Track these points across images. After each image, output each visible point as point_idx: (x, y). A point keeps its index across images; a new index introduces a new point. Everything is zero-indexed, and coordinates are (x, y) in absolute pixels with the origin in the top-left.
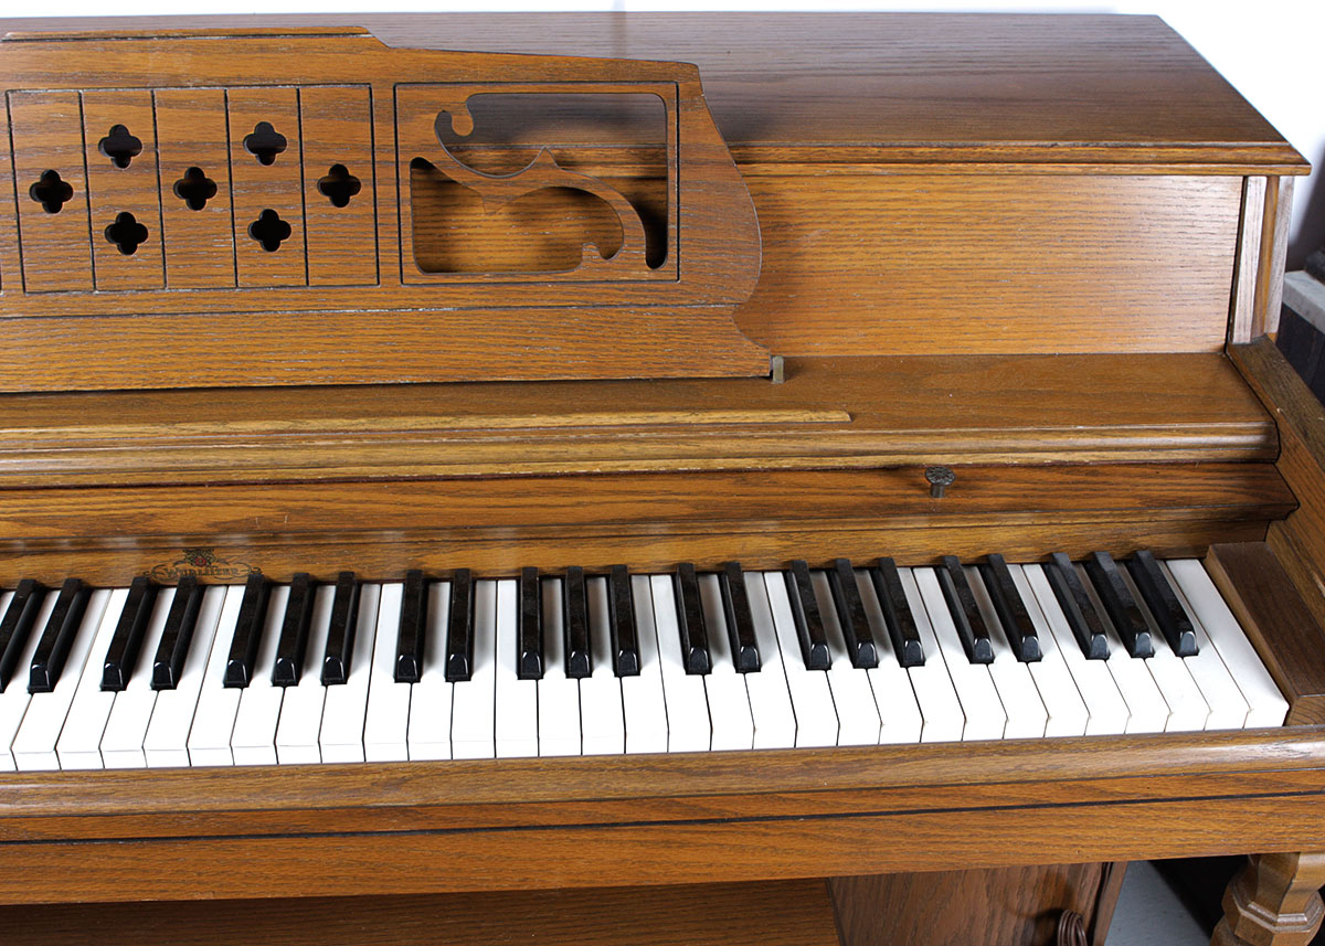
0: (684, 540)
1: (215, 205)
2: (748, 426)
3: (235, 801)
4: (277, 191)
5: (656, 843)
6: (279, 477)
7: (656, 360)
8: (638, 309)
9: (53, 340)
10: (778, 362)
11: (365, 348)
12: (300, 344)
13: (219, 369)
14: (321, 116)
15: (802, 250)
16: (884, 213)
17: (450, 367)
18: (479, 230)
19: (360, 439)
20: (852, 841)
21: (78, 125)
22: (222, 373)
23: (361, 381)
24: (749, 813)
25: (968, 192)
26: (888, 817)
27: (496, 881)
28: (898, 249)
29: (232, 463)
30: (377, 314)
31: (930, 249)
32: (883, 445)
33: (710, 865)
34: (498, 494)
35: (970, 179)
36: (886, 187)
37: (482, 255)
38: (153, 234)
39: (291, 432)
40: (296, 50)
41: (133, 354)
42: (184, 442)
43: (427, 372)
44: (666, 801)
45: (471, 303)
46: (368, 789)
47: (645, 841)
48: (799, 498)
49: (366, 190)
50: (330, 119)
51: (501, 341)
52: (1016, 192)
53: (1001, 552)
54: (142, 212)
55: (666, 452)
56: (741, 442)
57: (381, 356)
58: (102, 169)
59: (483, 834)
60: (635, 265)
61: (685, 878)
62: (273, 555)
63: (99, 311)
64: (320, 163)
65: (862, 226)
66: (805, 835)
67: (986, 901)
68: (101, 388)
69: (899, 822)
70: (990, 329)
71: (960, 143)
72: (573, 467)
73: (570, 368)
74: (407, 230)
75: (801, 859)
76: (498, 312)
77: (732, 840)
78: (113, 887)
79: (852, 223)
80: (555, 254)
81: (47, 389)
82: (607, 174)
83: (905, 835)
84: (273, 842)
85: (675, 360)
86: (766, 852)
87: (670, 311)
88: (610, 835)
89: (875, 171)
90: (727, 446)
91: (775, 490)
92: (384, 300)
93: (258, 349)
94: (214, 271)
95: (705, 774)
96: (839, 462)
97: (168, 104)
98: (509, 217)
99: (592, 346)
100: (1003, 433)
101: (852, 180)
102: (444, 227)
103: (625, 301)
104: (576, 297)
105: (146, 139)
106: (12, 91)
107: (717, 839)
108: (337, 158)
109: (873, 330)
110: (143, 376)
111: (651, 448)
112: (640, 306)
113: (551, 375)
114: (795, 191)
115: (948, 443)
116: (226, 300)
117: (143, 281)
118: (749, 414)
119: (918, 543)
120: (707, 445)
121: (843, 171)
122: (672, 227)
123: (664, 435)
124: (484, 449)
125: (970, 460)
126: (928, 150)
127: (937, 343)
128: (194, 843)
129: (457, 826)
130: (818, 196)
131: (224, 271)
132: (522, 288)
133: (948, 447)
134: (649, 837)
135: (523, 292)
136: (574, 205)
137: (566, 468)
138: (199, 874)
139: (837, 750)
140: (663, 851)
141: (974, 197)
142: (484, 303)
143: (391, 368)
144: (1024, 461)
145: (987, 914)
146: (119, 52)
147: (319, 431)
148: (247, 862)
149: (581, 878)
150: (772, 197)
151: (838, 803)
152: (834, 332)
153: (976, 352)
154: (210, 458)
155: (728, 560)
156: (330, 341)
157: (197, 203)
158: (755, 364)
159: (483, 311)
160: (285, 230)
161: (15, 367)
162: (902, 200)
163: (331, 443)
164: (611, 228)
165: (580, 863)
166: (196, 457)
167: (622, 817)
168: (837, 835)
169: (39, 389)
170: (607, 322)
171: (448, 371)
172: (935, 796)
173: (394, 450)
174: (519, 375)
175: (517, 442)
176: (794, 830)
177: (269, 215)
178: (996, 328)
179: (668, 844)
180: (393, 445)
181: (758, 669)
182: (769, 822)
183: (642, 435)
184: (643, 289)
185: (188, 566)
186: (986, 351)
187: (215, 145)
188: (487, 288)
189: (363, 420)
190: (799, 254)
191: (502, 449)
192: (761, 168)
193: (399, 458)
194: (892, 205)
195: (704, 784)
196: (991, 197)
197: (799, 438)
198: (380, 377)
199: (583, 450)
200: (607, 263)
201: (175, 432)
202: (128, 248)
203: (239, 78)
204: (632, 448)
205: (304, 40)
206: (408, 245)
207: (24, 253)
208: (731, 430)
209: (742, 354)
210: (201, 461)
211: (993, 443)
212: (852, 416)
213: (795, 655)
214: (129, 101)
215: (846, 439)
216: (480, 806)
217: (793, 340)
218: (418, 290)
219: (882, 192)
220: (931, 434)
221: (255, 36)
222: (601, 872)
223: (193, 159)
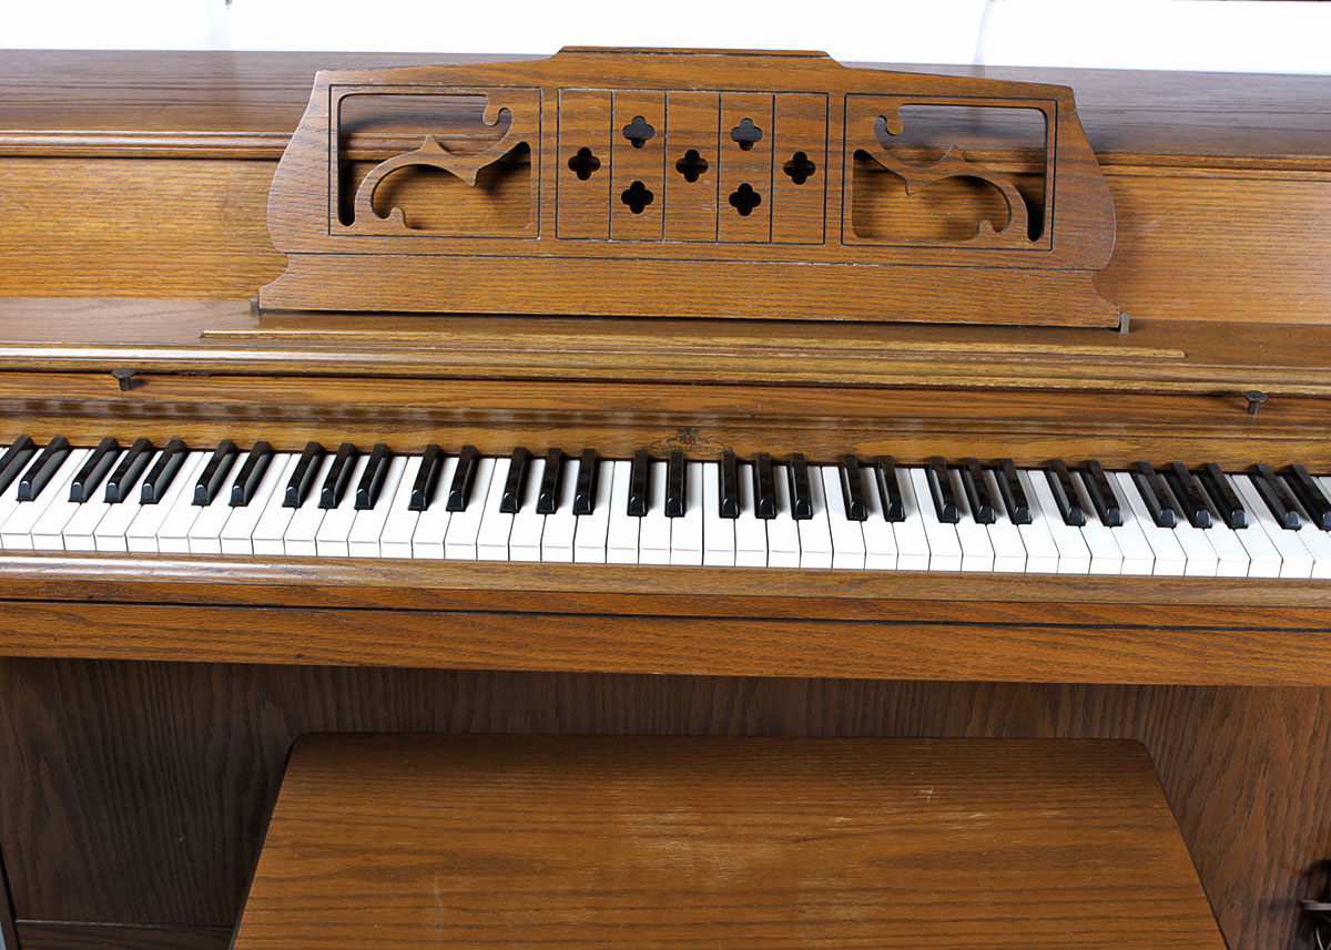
0: (1058, 440)
1: (705, 179)
2: (1106, 358)
3: (738, 590)
4: (753, 170)
5: (1046, 643)
6: (751, 378)
7: (1031, 311)
8: (1020, 271)
9: (574, 276)
10: (1125, 319)
11: (810, 292)
12: (761, 287)
13: (698, 304)
14: (790, 115)
15: (1142, 234)
16: (1209, 208)
17: (874, 310)
18: (897, 210)
19: (813, 354)
20: (1195, 653)
21: (609, 115)
22: (702, 307)
23: (806, 318)
24: (1119, 621)
25: (1275, 194)
26: (1222, 632)
27: (922, 670)
28: (1218, 236)
29: (716, 366)
30: (821, 267)
31: (1243, 237)
32: (1211, 375)
33: (1084, 667)
34: (916, 399)
35: (1275, 183)
36: (1211, 188)
37: (898, 229)
38: (657, 199)
39: (759, 347)
40: (775, 66)
41: (634, 289)
42: (680, 350)
43: (857, 312)
44: (1055, 607)
45: (892, 261)
46: (836, 586)
47: (1039, 642)
48: (1147, 410)
49: (819, 172)
50: (797, 118)
51: (914, 291)
52: (1313, 195)
53: (1302, 464)
54: (650, 182)
55: (1045, 373)
56: (1102, 369)
57: (822, 299)
58: (624, 148)
59: (919, 627)
60: (1018, 237)
61: (1064, 678)
62: (743, 437)
63: (611, 255)
64: (787, 151)
65: (1192, 218)
66: (1159, 644)
67: (1266, 846)
68: (607, 314)
69: (1231, 637)
70: (1289, 302)
71: (1269, 155)
72: (974, 381)
73: (965, 315)
74: (849, 204)
75: (1153, 666)
76: (913, 269)
77: (1103, 645)
78: (635, 660)
79: (1183, 215)
80: (953, 230)
81: (566, 313)
82: (998, 169)
83: (1235, 650)
84: (761, 625)
85: (1046, 312)
86: (1129, 658)
87: (1044, 273)
88: (1012, 634)
89: (1206, 174)
90: (1090, 370)
91: (1127, 405)
92: (828, 256)
93: (729, 289)
94: (701, 229)
95: (1087, 588)
96: (1176, 387)
97: (676, 102)
98: (922, 201)
99: (983, 298)
100: (1304, 371)
101: (1183, 181)
102: (871, 207)
103: (1010, 265)
104: (972, 260)
105: (659, 127)
106: (562, 88)
107: (1093, 644)
108: (800, 147)
109: (1197, 300)
110: (639, 306)
111: (1033, 370)
112: (1021, 268)
113: (952, 319)
114: (1140, 188)
115: (1260, 376)
116: (708, 252)
117: (647, 234)
118: (1107, 349)
119: (1236, 452)
120: (1075, 369)
121: (1179, 173)
122: (1048, 209)
123: (1043, 361)
124: (907, 365)
125: (1278, 390)
126: (1243, 160)
127: (1247, 314)
128: (702, 623)
129: (899, 618)
130: (1158, 193)
131: (709, 228)
132: (933, 251)
133: (1261, 379)
134: (1042, 638)
135: (934, 255)
136: (970, 193)
137: (968, 382)
138: (701, 651)
139: (1184, 578)
140: (1050, 651)
141: (1277, 198)
142: (903, 262)
143: (829, 309)
144: (1321, 393)
145: (1266, 861)
146: (644, 63)
147: (782, 347)
148: (738, 642)
149: (986, 672)
150: (1121, 193)
151: (1186, 616)
152: (1165, 300)
153: (1278, 321)
154: (700, 361)
155: (1089, 459)
156: (784, 285)
157: (691, 177)
158: (1107, 317)
159: (902, 268)
160: (755, 200)
161: (543, 295)
162: (1223, 198)
163: (791, 355)
164: (996, 212)
165: (987, 658)
166: (689, 361)
167: (1023, 618)
168: (1183, 645)
169: (560, 313)
170: (996, 280)
171: (872, 313)
172: (1259, 615)
173: (839, 362)
174: (925, 319)
175: (932, 361)
176: (1151, 639)
177: (745, 188)
178: (1294, 303)
179: (1054, 645)
180: (838, 359)
181: (1121, 525)
182: (1132, 631)
183: (1026, 360)
184: (1024, 256)
185: (677, 443)
186: (1286, 321)
187: (710, 134)
188: (906, 250)
189: (814, 340)
190: (1141, 238)
191: (920, 365)
192: (1116, 169)
193: (843, 368)
194: (1214, 202)
195: (1086, 595)
196: (1294, 198)
197: (1146, 367)
198: (821, 315)
199: (982, 369)
200: (998, 235)
201: (672, 342)
202: (637, 209)
203: (731, 85)
204: (1019, 369)
205: (781, 59)
206: (848, 215)
207: (559, 208)
208: (1094, 360)
209: (1098, 310)
210: (693, 364)
211: (1296, 377)
212: (1186, 355)
213: (1148, 519)
214: (648, 98)
215: (1182, 370)
216: (920, 602)
217: (1135, 306)
218: (853, 249)
219: (1207, 191)
220: (1249, 369)
221: (744, 55)
222: (1002, 668)
223: (691, 143)
